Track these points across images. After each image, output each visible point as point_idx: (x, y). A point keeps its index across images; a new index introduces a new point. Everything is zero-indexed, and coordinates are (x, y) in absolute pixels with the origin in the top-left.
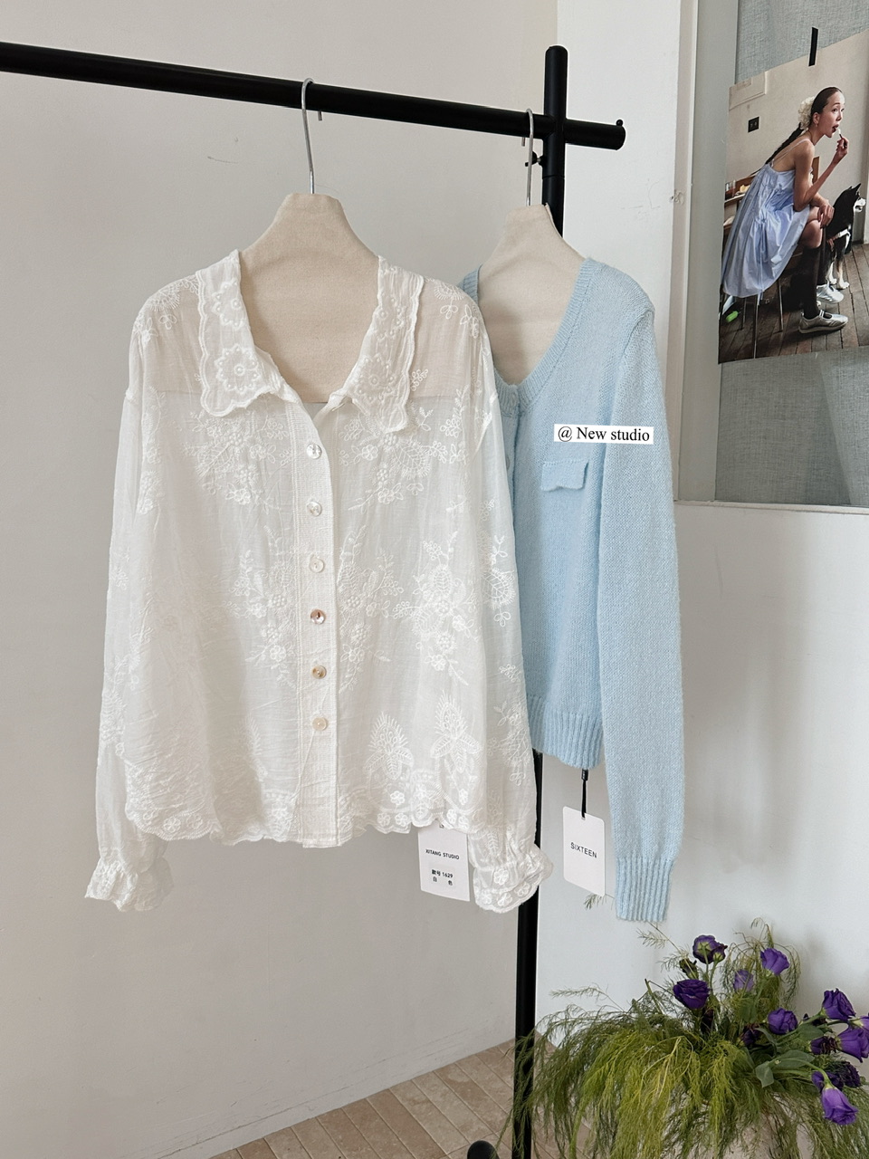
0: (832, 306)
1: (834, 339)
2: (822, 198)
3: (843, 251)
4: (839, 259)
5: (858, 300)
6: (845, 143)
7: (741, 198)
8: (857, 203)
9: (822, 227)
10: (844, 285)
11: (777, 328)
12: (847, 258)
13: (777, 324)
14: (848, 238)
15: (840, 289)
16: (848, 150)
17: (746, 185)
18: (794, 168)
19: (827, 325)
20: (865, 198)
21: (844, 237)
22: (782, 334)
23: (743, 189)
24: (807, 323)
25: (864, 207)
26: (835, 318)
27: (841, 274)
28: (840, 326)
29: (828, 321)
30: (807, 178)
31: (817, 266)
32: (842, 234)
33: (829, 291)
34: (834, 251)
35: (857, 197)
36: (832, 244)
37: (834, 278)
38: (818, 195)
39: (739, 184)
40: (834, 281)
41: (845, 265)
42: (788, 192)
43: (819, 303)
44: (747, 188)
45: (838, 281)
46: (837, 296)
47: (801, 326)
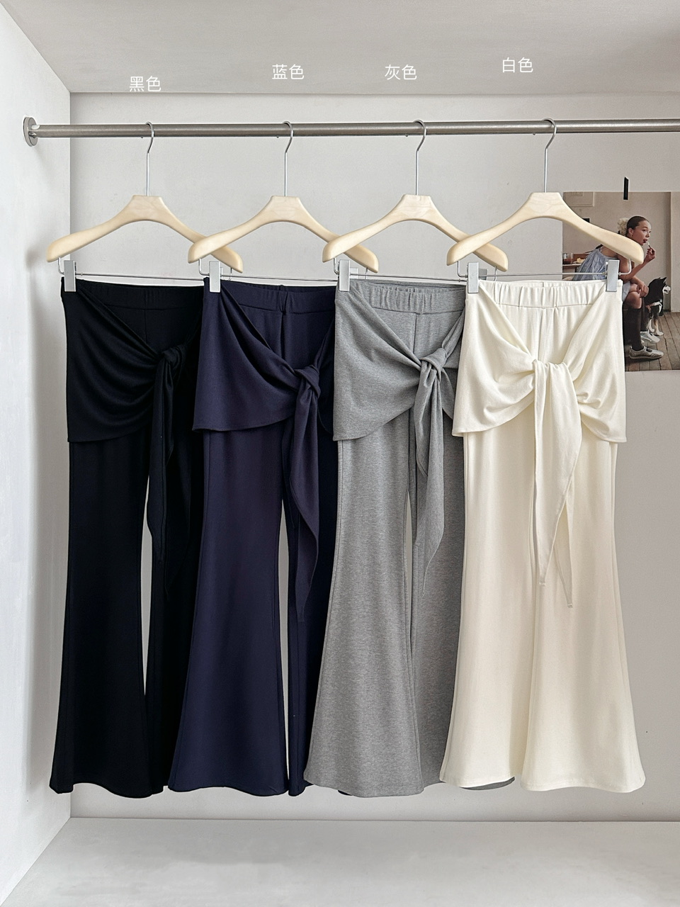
0: (652, 345)
1: (655, 363)
2: (639, 280)
3: (658, 314)
4: (655, 318)
5: (670, 344)
6: (653, 251)
7: (578, 266)
8: (665, 288)
9: (641, 297)
10: (659, 333)
12: (661, 318)
14: (660, 307)
15: (657, 335)
16: (655, 255)
17: (582, 259)
19: (650, 356)
20: (670, 286)
21: (658, 306)
23: (579, 260)
24: (635, 353)
25: (670, 291)
26: (654, 352)
27: (657, 327)
28: (658, 357)
29: (650, 354)
30: (626, 265)
31: (639, 320)
32: (656, 304)
33: (649, 335)
34: (652, 313)
35: (664, 285)
36: (650, 309)
37: (653, 328)
38: (635, 277)
39: (576, 256)
40: (653, 330)
41: (659, 322)
43: (643, 341)
44: (583, 261)
45: (655, 330)
46: (656, 340)
47: (631, 354)
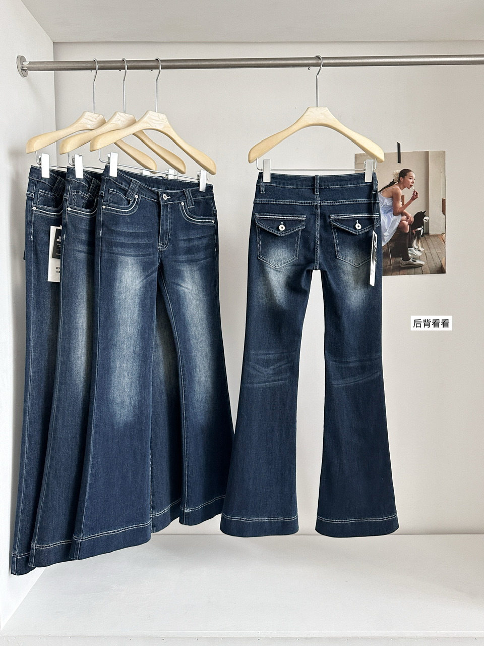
0: (416, 257)
2: (408, 213)
3: (420, 236)
4: (418, 238)
5: (429, 256)
6: (417, 193)
8: (425, 218)
9: (409, 224)
10: (421, 249)
11: (389, 263)
12: (422, 239)
13: (389, 262)
14: (422, 232)
15: (420, 251)
16: (418, 196)
18: (392, 197)
19: (415, 265)
20: (428, 217)
21: (420, 230)
22: (392, 266)
24: (404, 263)
25: (428, 220)
26: (418, 262)
27: (420, 245)
28: (421, 266)
29: (415, 263)
31: (408, 240)
32: (419, 229)
33: (414, 251)
34: (416, 235)
35: (425, 216)
36: (415, 233)
37: (417, 246)
38: (405, 211)
40: (417, 247)
41: (421, 241)
42: (390, 206)
43: (410, 255)
45: (419, 247)
46: (419, 254)
47: (401, 264)
